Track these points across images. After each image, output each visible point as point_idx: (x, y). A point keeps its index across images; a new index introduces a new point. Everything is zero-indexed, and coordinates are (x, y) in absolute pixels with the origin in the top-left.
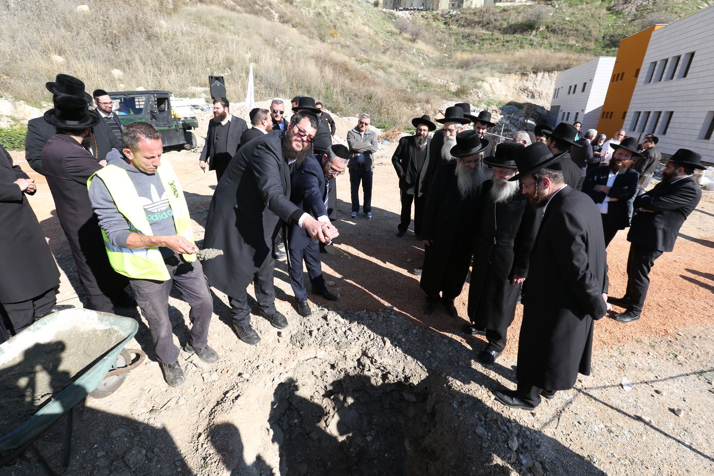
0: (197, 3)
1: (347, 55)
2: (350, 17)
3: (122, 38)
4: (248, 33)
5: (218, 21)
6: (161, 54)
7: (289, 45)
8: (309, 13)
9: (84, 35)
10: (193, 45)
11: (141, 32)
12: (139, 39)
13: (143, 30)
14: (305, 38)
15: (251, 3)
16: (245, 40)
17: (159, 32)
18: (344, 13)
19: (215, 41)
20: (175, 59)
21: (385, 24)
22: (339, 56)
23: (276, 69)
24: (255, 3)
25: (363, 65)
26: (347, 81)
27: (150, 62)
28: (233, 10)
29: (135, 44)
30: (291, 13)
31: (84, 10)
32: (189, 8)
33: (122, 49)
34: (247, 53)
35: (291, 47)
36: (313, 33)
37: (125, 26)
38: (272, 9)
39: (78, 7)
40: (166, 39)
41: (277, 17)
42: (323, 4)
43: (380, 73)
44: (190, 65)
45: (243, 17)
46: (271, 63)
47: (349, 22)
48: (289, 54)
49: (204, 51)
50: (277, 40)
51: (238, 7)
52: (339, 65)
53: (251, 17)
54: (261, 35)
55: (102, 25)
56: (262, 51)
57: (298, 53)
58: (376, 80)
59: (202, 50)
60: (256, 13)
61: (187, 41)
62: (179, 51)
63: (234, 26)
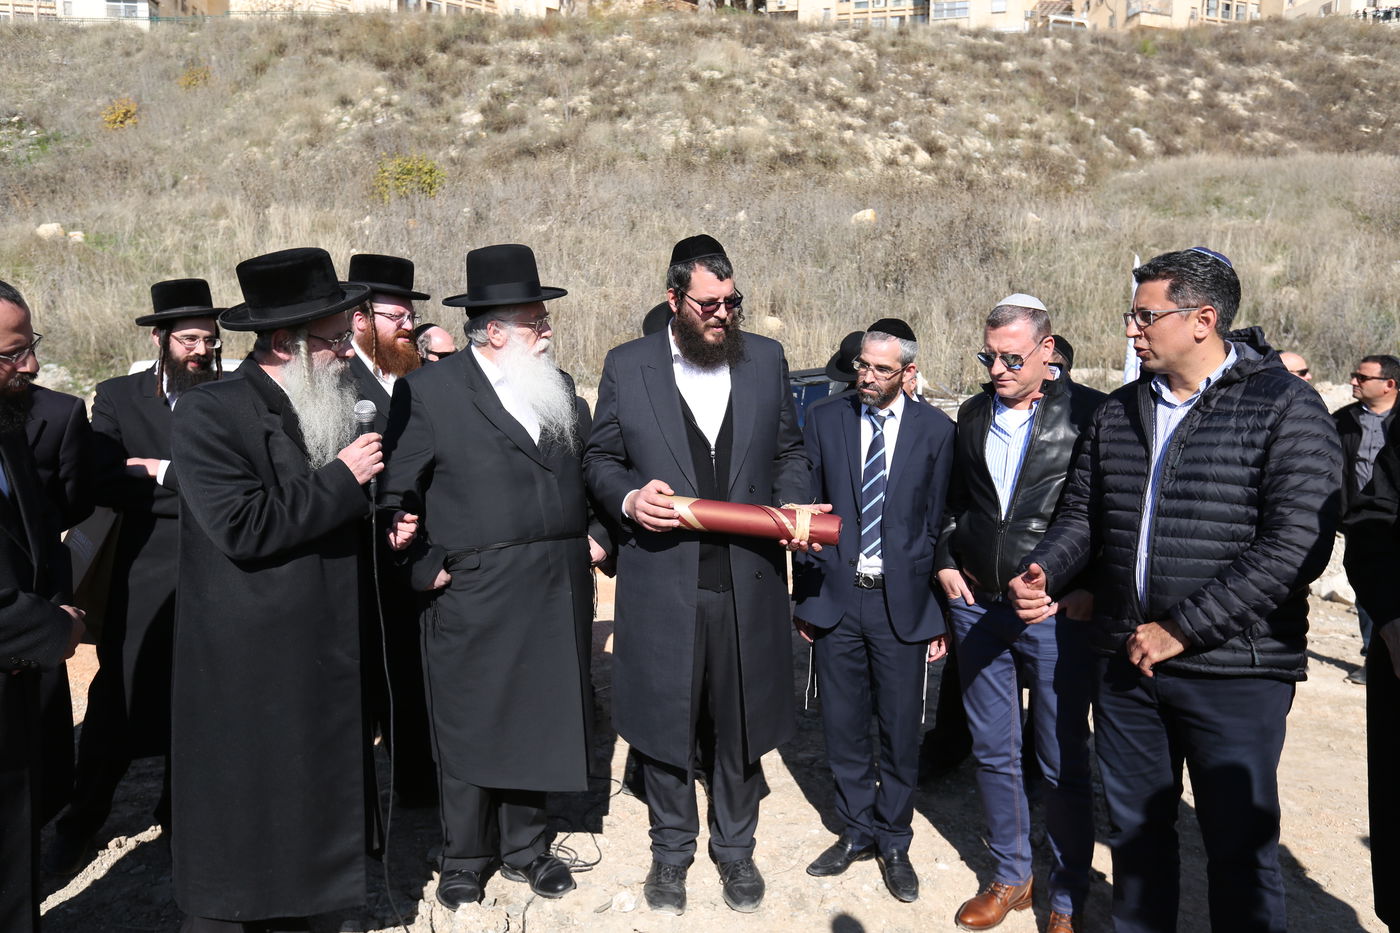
0: (1152, 157)
3: (921, 265)
4: (1301, 205)
5: (1206, 191)
10: (1094, 260)
11: (971, 247)
12: (961, 262)
13: (976, 242)
15: (1343, 124)
17: (1015, 240)
28: (1274, 152)
29: (946, 277)
31: (864, 219)
32: (1127, 175)
34: (1271, 261)
39: (854, 216)
40: (1026, 252)
51: (1291, 145)
53: (1330, 159)
54: (1349, 205)
59: (1119, 269)
61: (1083, 252)
62: (1053, 279)
63: (1254, 195)
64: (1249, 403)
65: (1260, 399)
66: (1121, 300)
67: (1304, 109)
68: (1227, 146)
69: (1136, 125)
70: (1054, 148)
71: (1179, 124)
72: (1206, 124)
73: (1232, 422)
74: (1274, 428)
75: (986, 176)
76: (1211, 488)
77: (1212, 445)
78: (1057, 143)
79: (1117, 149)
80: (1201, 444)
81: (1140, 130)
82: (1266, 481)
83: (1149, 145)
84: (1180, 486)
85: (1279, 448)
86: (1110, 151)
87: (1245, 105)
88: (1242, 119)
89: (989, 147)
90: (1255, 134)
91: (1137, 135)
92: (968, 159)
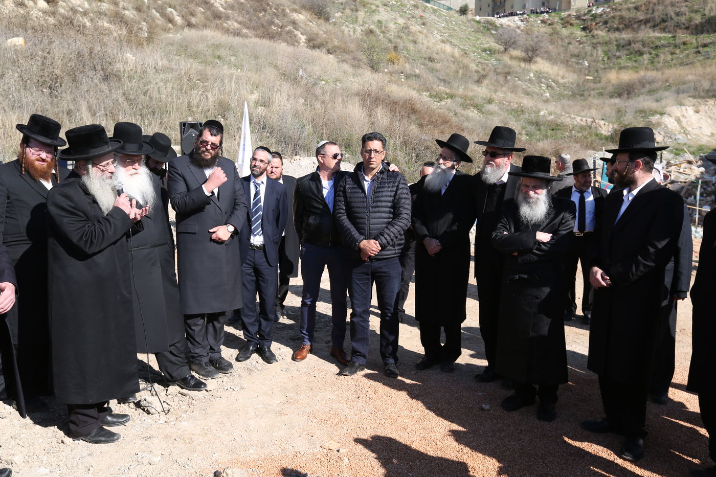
0: (183, 29)
1: (414, 89)
2: (420, 32)
3: (66, 79)
4: (256, 64)
6: (121, 100)
7: (320, 79)
8: (354, 32)
9: (12, 77)
10: (170, 85)
11: (95, 71)
12: (91, 80)
13: (99, 67)
14: (346, 67)
15: (265, 24)
16: (250, 74)
17: (122, 70)
18: (411, 27)
19: (203, 77)
20: (141, 107)
21: (478, 39)
22: (401, 91)
23: (296, 114)
24: (271, 23)
25: (443, 103)
26: (414, 129)
27: (103, 112)
28: (237, 34)
29: (84, 87)
30: (326, 33)
31: (17, 44)
32: (171, 35)
33: (64, 95)
34: (252, 93)
35: (323, 82)
36: (359, 60)
37: (72, 64)
38: (298, 31)
39: (9, 41)
40: (130, 78)
41: (304, 40)
42: (376, 18)
43: (473, 113)
44: (163, 114)
45: (250, 43)
46: (288, 106)
47: (420, 40)
48: (318, 91)
49: (186, 93)
50: (301, 73)
51: (245, 31)
52: (401, 104)
53: (266, 42)
55: (39, 64)
56: (275, 89)
57: (334, 91)
58: (466, 124)
59: (184, 92)
60: (272, 37)
61: (162, 80)
62: (148, 94)
63: (236, 56)
64: (390, 179)
65: (392, 178)
66: (187, 108)
67: (248, 13)
68: (217, 27)
69: (170, 7)
70: (127, 12)
71: (192, 10)
72: (205, 12)
73: (386, 185)
74: (398, 186)
75: (88, 24)
76: (384, 204)
77: (382, 192)
78: (128, 10)
79: (161, 19)
80: (379, 192)
81: (173, 10)
82: (396, 201)
83: (178, 20)
84: (375, 204)
85: (399, 192)
86: (158, 19)
87: (221, 5)
88: (221, 12)
89: (86, 5)
90: (228, 22)
91: (171, 12)
92: (74, 10)
